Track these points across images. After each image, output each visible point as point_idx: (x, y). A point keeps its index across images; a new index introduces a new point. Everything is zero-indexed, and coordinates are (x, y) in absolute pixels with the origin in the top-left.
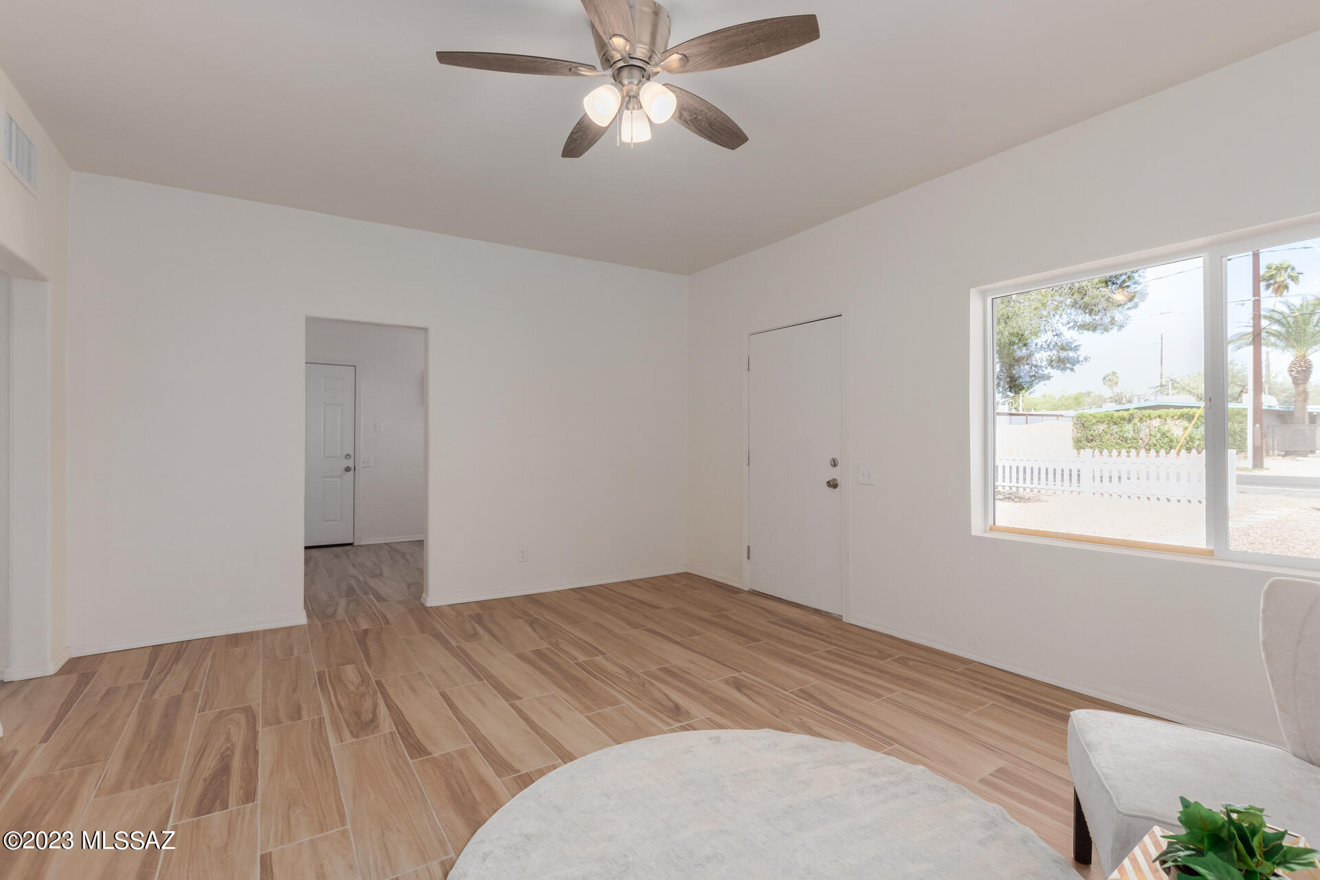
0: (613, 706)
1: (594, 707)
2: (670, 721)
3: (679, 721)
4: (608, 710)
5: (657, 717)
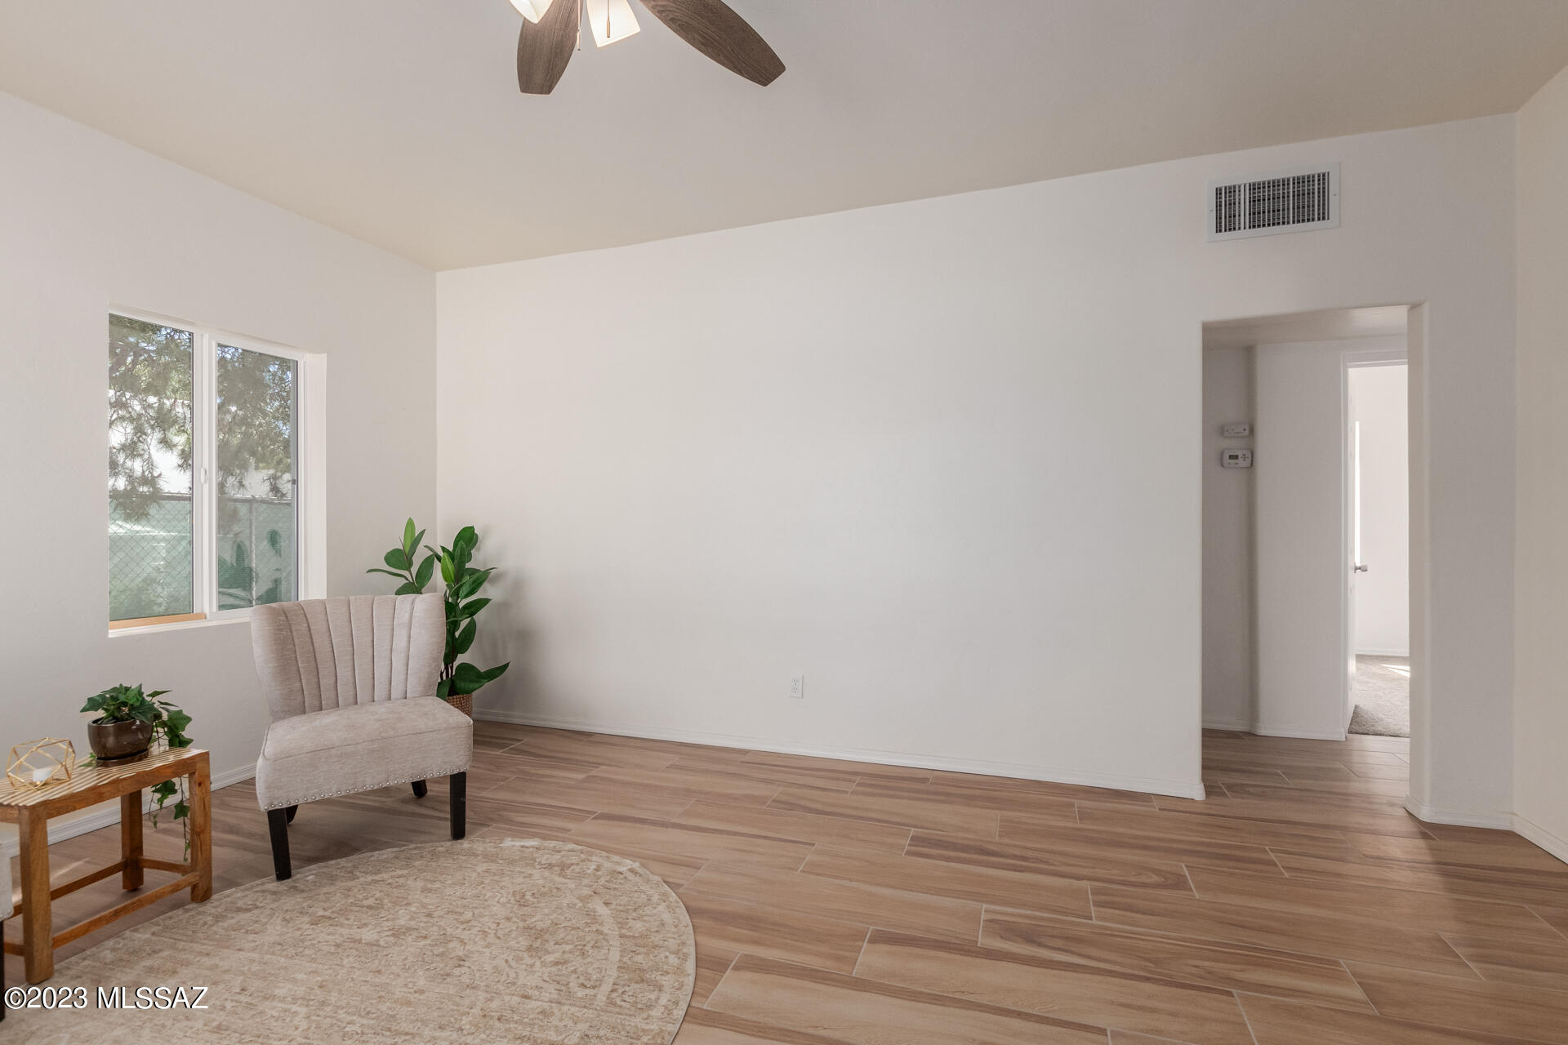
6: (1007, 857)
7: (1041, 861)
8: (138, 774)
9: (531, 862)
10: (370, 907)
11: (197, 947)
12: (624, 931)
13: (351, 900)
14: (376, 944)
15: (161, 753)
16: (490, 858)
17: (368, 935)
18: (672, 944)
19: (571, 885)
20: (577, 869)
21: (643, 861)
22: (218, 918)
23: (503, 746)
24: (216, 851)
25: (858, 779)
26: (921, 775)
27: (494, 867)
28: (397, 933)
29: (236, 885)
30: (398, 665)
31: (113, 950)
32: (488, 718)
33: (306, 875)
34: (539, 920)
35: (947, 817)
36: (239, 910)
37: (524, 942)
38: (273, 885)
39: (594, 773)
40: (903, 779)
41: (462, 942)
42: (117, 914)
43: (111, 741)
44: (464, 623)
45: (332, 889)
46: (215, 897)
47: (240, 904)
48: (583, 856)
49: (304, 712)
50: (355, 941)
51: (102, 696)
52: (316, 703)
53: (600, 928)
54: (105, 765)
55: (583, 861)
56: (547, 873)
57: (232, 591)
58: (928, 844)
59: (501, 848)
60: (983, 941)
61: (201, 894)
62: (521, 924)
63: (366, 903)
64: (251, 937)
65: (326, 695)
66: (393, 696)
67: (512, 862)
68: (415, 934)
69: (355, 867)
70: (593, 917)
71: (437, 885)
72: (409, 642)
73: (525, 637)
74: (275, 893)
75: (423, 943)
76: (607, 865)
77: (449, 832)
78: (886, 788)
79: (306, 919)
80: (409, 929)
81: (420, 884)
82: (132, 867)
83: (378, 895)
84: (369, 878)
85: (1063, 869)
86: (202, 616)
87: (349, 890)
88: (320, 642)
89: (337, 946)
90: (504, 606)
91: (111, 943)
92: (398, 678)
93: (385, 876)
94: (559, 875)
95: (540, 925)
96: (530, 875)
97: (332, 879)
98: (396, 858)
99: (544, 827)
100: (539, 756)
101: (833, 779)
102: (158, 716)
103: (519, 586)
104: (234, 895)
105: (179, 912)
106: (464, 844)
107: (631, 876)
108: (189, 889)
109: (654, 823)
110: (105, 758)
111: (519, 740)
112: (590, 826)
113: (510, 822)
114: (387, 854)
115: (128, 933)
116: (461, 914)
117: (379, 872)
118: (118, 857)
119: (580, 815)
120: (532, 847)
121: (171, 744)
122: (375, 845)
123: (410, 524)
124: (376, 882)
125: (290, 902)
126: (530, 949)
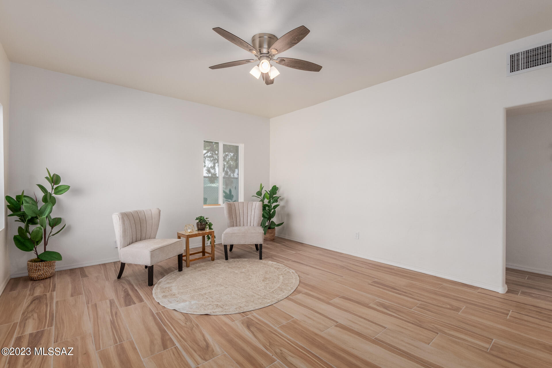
0: (283, 325)
1: (292, 323)
2: (252, 318)
3: (247, 318)
4: (284, 322)
5: (259, 320)
6: (401, 291)
7: (411, 294)
8: (203, 233)
9: (272, 266)
10: (239, 268)
11: (210, 267)
12: (283, 282)
13: (236, 266)
14: (237, 273)
15: (207, 230)
16: (264, 264)
17: (236, 272)
18: (292, 286)
19: (278, 272)
20: (281, 269)
21: (296, 271)
22: (214, 264)
23: (280, 243)
24: (215, 252)
25: (370, 265)
26: (393, 268)
27: (264, 266)
28: (241, 272)
29: (219, 259)
30: (252, 218)
31: (198, 265)
32: (280, 236)
33: (230, 260)
34: (267, 276)
35: (389, 279)
36: (218, 263)
37: (262, 279)
38: (225, 261)
39: (298, 252)
40: (380, 266)
41: (252, 276)
42: (199, 258)
43: (199, 227)
44: (273, 210)
45: (234, 263)
46: (215, 261)
47: (218, 262)
48: (284, 267)
49: (234, 226)
50: (234, 272)
51: (198, 217)
52: (236, 225)
53: (279, 280)
54: (199, 231)
55: (283, 268)
56: (274, 269)
57: (228, 200)
58: (377, 283)
59: (268, 263)
60: (371, 305)
61: (213, 259)
62: (264, 276)
63: (239, 267)
64: (218, 268)
65: (238, 223)
66: (251, 225)
67: (269, 266)
68: (244, 273)
69: (239, 261)
70: (279, 278)
71: (252, 266)
72: (255, 213)
73: (288, 216)
74: (224, 262)
75: (245, 275)
76: (288, 270)
77: (259, 258)
78: (378, 269)
79: (228, 267)
80: (243, 272)
81: (249, 266)
82: (204, 252)
83: (241, 266)
84: (241, 263)
85: (416, 297)
86: (220, 205)
87: (236, 264)
88: (237, 212)
89: (231, 272)
90: (283, 207)
91: (198, 264)
92: (252, 221)
93: (244, 263)
94: (277, 270)
95: (267, 277)
96: (271, 269)
97: (235, 262)
98: (247, 260)
99: (279, 261)
100: (287, 247)
101: (362, 264)
102: (207, 223)
103: (287, 202)
104: (218, 261)
105: (209, 262)
106: (261, 261)
107: (292, 273)
108: (211, 258)
109: (305, 265)
110: (199, 229)
111: (284, 243)
112: (290, 262)
113: (273, 259)
114: (246, 259)
115: (201, 263)
116: (254, 272)
117: (243, 262)
118: (201, 250)
119: (288, 260)
120: (274, 264)
121: (209, 229)
122: (245, 258)
123: (261, 185)
124: (242, 264)
125: (226, 264)
126: (263, 280)
